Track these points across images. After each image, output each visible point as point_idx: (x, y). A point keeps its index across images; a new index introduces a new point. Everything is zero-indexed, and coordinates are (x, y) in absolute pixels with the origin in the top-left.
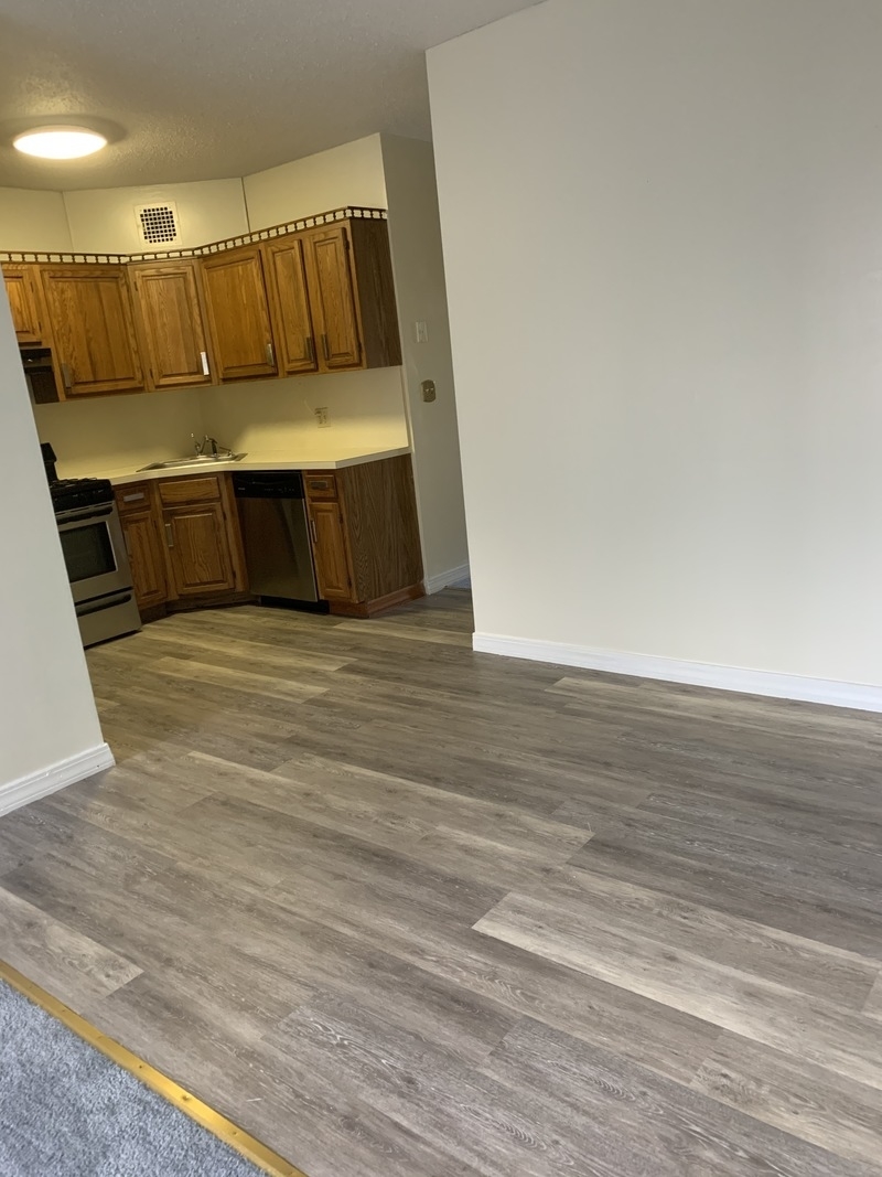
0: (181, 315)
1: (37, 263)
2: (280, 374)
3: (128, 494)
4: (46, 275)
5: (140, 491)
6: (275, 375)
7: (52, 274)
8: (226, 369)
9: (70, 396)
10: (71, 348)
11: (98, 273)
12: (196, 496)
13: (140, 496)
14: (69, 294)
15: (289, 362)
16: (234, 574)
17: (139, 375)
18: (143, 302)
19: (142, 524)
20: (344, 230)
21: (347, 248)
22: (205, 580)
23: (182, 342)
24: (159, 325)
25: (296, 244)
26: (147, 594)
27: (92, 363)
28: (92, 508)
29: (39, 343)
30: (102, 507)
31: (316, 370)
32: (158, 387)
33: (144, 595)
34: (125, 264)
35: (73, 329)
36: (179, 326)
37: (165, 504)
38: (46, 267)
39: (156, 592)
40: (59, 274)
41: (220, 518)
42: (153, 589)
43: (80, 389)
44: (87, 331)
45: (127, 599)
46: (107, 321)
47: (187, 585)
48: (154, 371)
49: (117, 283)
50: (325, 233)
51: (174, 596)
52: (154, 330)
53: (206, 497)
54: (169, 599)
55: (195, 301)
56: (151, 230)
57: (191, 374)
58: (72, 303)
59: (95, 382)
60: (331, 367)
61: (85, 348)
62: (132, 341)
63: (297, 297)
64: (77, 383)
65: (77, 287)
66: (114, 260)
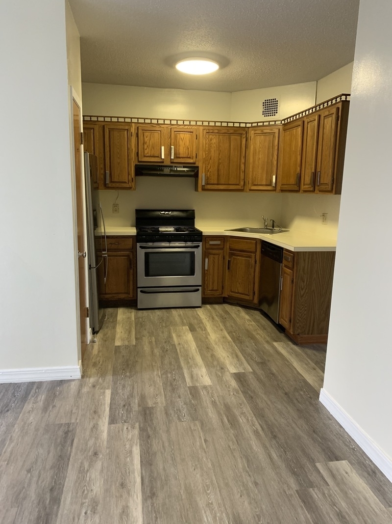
0: (268, 155)
1: (203, 125)
2: (301, 191)
3: (212, 240)
4: (205, 131)
5: (219, 240)
6: (298, 191)
7: (208, 131)
8: (282, 185)
9: (204, 189)
10: (209, 167)
11: (232, 131)
12: (244, 249)
13: (218, 242)
14: (214, 141)
15: (304, 185)
16: (254, 293)
17: (242, 183)
18: (252, 147)
19: (216, 256)
20: (338, 108)
21: (337, 120)
22: (240, 292)
23: (266, 169)
24: (257, 159)
25: (317, 118)
26: (212, 290)
27: (218, 175)
28: (189, 244)
29: (194, 163)
30: (195, 244)
31: (314, 191)
32: (250, 190)
33: (210, 290)
34: (249, 127)
35: (212, 158)
36: (266, 160)
37: (231, 249)
38: (207, 128)
39: (217, 290)
40: (211, 131)
41: (253, 262)
42: (215, 289)
43: (209, 187)
44: (219, 159)
45: (198, 290)
46: (231, 155)
47: (232, 292)
48: (250, 182)
49: (241, 137)
50: (329, 111)
51: (225, 295)
52: (254, 162)
53: (249, 250)
54: (223, 296)
55: (276, 148)
56: (266, 110)
57: (267, 185)
58: (215, 145)
59: (218, 184)
60: (320, 191)
61: (216, 168)
62: (242, 166)
63: (313, 148)
64: (208, 184)
65: (219, 138)
66: (243, 125)
